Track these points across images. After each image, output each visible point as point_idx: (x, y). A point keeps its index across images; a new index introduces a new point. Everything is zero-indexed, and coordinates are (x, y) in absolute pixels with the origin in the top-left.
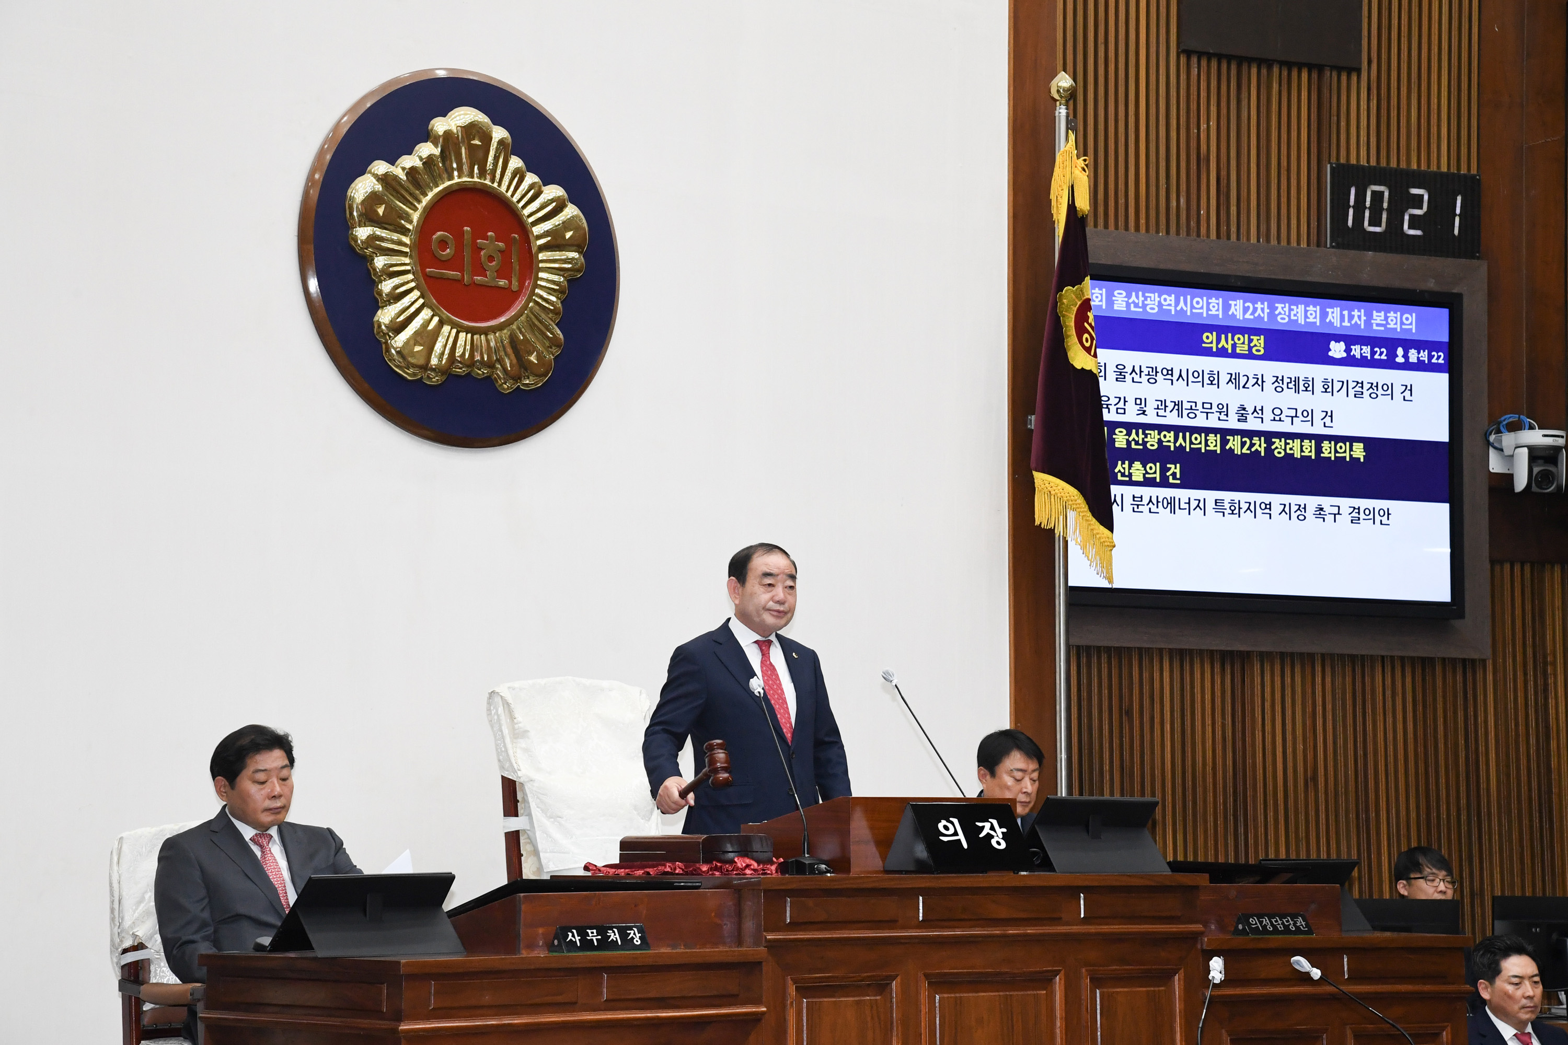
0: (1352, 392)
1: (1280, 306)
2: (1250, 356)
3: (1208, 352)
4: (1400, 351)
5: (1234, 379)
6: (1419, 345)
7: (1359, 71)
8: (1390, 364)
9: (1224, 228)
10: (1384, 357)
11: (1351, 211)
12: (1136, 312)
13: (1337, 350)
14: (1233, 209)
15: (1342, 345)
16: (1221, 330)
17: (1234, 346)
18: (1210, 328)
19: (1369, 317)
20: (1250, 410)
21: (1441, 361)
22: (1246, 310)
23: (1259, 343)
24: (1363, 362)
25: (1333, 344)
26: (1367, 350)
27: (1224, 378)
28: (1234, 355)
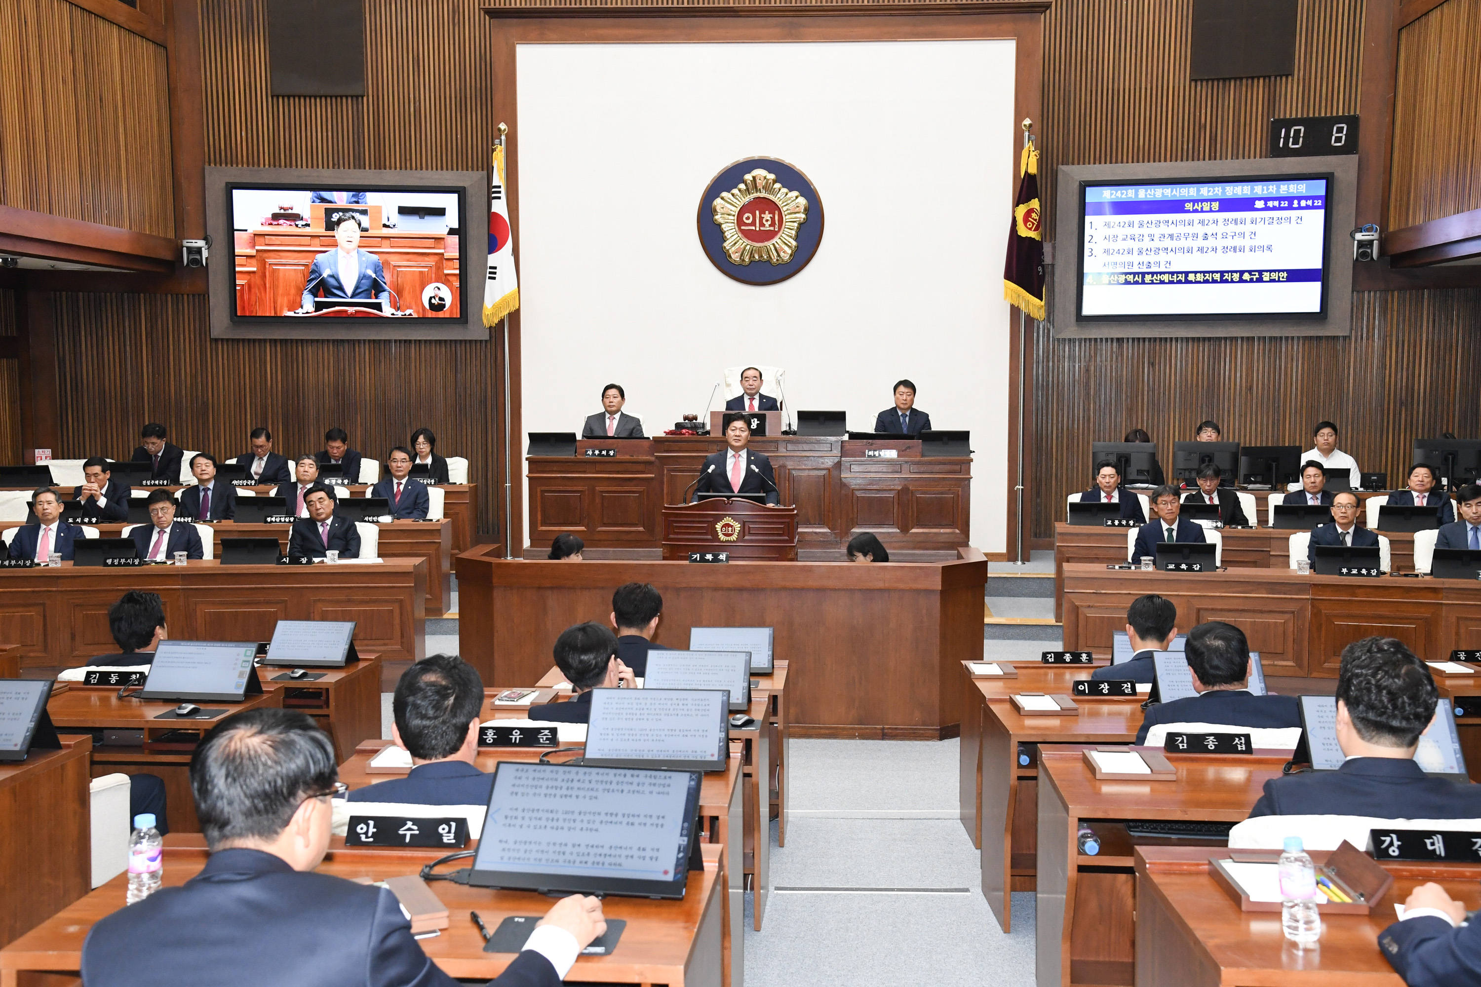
0: (1267, 222)
1: (1228, 188)
2: (1211, 211)
3: (1188, 211)
4: (1296, 202)
5: (1202, 222)
6: (1306, 198)
7: (1292, 75)
8: (1290, 208)
9: (1213, 155)
10: (1286, 205)
11: (1282, 140)
12: (1150, 198)
13: (1259, 204)
14: (1218, 146)
15: (1262, 202)
16: (1194, 201)
17: (1202, 208)
18: (1189, 201)
19: (1278, 188)
20: (1210, 234)
21: (1320, 204)
22: (1209, 191)
23: (1216, 205)
24: (1274, 208)
25: (1257, 202)
26: (1276, 203)
27: (1196, 222)
28: (1202, 211)
